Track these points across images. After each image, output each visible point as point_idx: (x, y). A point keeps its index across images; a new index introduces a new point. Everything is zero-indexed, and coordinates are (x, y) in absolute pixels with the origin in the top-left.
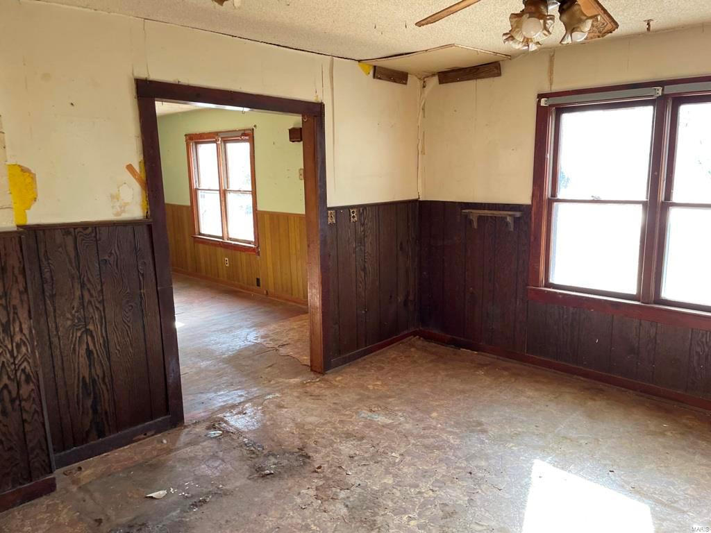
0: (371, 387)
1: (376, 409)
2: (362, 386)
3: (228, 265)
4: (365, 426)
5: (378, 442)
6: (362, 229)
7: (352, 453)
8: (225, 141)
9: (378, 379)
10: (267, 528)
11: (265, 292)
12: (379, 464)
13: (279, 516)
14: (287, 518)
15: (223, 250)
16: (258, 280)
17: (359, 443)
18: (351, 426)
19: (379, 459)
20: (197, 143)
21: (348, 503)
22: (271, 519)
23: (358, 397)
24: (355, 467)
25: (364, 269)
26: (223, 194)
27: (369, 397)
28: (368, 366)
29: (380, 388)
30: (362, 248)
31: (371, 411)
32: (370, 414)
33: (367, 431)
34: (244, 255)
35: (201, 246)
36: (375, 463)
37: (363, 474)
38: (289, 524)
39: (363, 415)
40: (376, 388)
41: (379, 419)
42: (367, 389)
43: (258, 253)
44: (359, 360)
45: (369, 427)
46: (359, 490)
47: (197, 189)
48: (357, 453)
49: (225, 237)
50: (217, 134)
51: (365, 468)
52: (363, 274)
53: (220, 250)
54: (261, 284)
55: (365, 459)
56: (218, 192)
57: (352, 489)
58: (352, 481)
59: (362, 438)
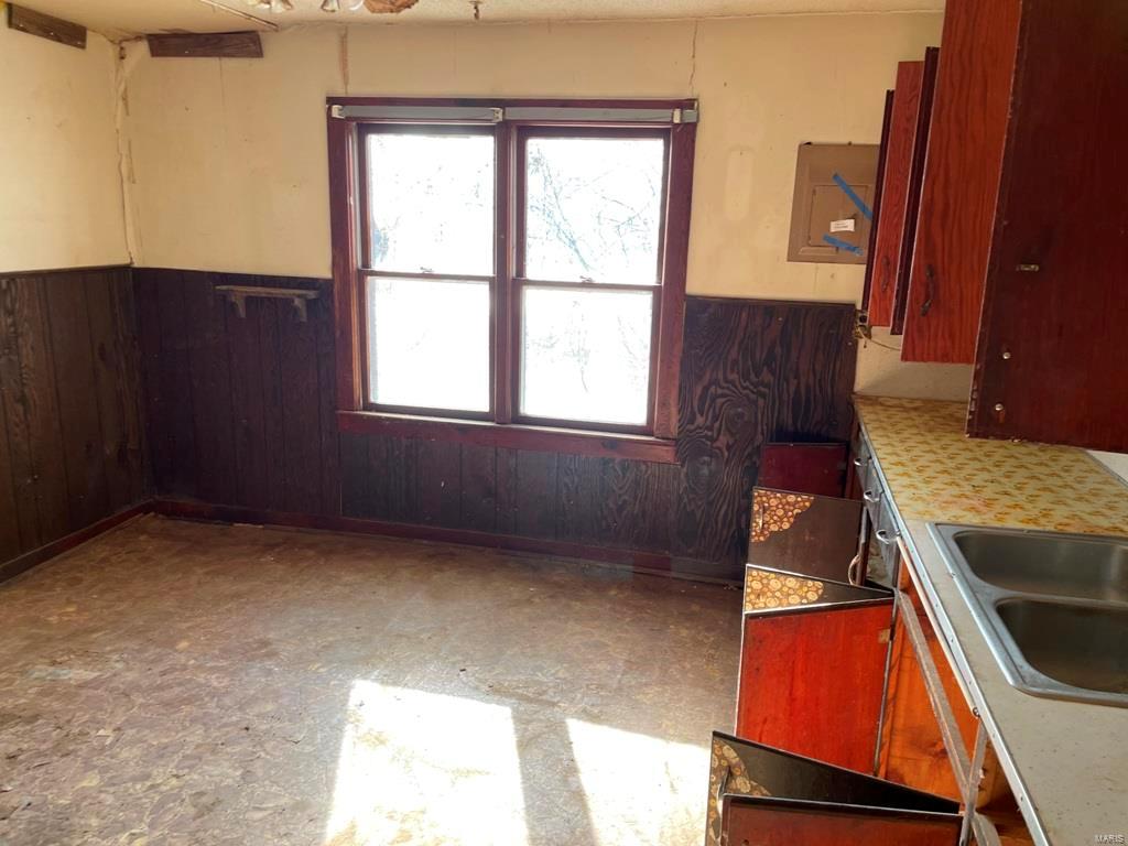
0: (54, 619)
1: (66, 658)
2: (35, 622)
4: (43, 693)
5: (67, 718)
7: (12, 749)
9: (69, 602)
12: (72, 757)
17: (28, 727)
18: (10, 701)
19: (71, 748)
23: (25, 643)
24: (19, 775)
25: (22, 400)
27: (49, 639)
28: (48, 581)
29: (74, 617)
30: (15, 358)
31: (54, 663)
32: (51, 669)
33: (45, 702)
36: (62, 756)
37: (37, 782)
39: (36, 674)
40: (66, 618)
41: (71, 675)
42: (47, 624)
44: (30, 572)
45: (51, 694)
46: (29, 814)
48: (25, 746)
51: (43, 770)
52: (20, 408)
55: (40, 754)
57: (13, 816)
58: (14, 802)
59: (36, 717)
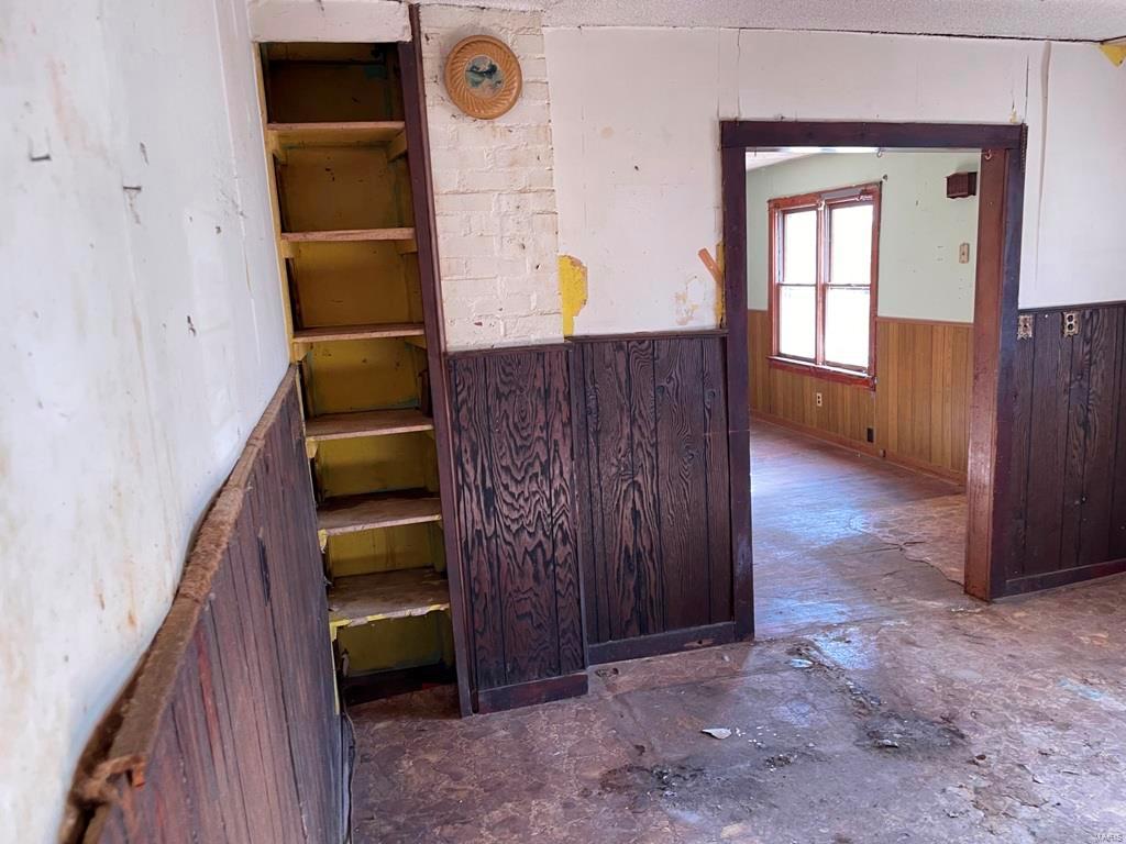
0: (1085, 640)
1: (1096, 681)
2: (1067, 636)
3: (820, 405)
4: (1072, 705)
5: (1099, 740)
6: (1087, 349)
7: (1045, 747)
8: (831, 206)
9: (1100, 628)
10: (888, 829)
11: (881, 452)
12: (1100, 778)
13: (907, 816)
14: (923, 824)
15: (815, 380)
16: (870, 432)
17: (1060, 733)
18: (1044, 702)
19: (1102, 770)
20: (785, 213)
21: (1036, 830)
22: (893, 817)
23: (1059, 653)
24: (1050, 772)
25: (1085, 424)
26: (822, 290)
27: (1080, 657)
28: (1080, 602)
29: (1105, 644)
30: (1085, 385)
31: (1085, 682)
32: (1083, 687)
33: (1076, 716)
34: (848, 390)
35: (779, 372)
36: (1091, 773)
37: (1066, 787)
38: (926, 835)
39: (1068, 686)
40: (1096, 643)
41: (1102, 699)
42: (1078, 642)
43: (874, 388)
44: (1063, 588)
45: (1081, 710)
46: (1057, 812)
47: (780, 285)
48: (1056, 749)
49: (820, 359)
50: (819, 195)
51: (1072, 778)
52: (1082, 433)
53: (808, 380)
54: (875, 439)
55: (1069, 763)
56: (814, 288)
57: (1043, 807)
58: (1045, 795)
59: (1067, 726)
